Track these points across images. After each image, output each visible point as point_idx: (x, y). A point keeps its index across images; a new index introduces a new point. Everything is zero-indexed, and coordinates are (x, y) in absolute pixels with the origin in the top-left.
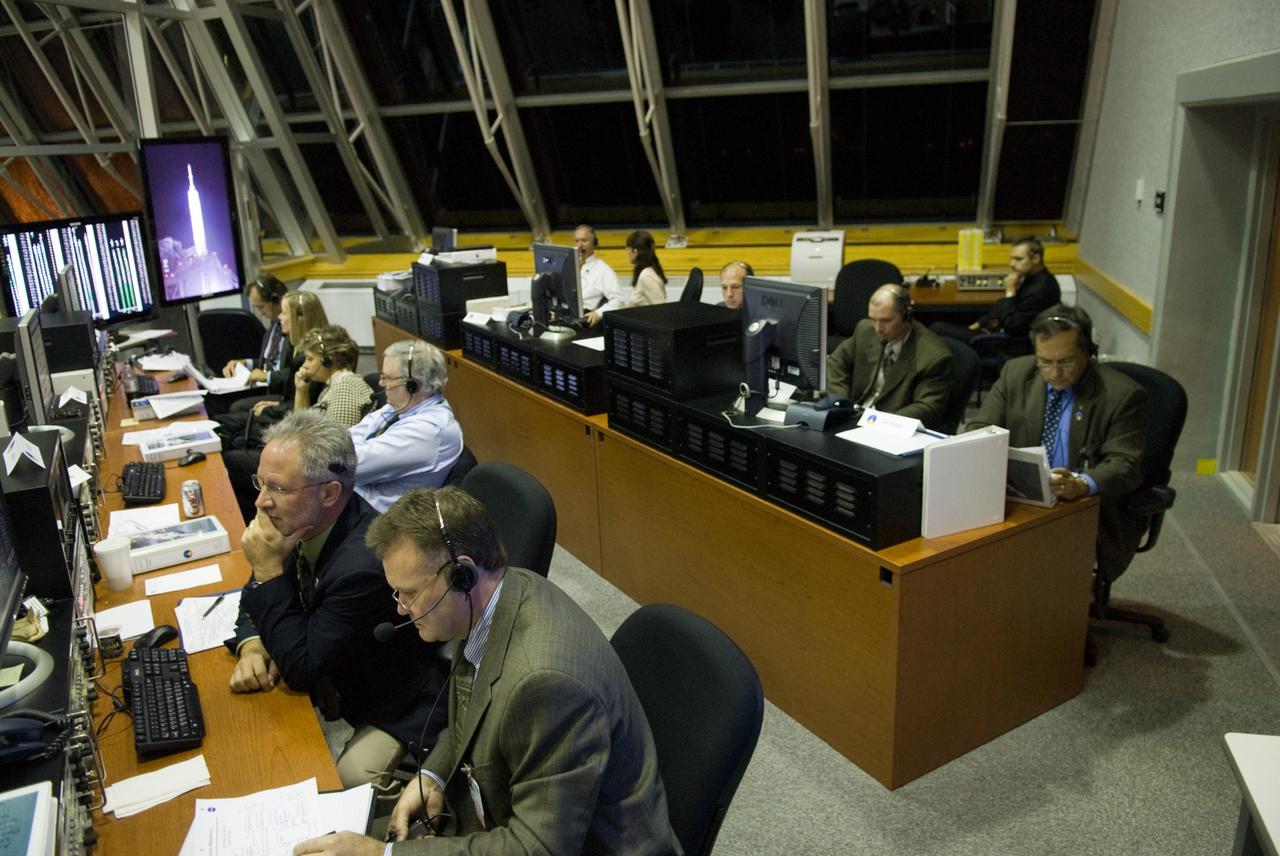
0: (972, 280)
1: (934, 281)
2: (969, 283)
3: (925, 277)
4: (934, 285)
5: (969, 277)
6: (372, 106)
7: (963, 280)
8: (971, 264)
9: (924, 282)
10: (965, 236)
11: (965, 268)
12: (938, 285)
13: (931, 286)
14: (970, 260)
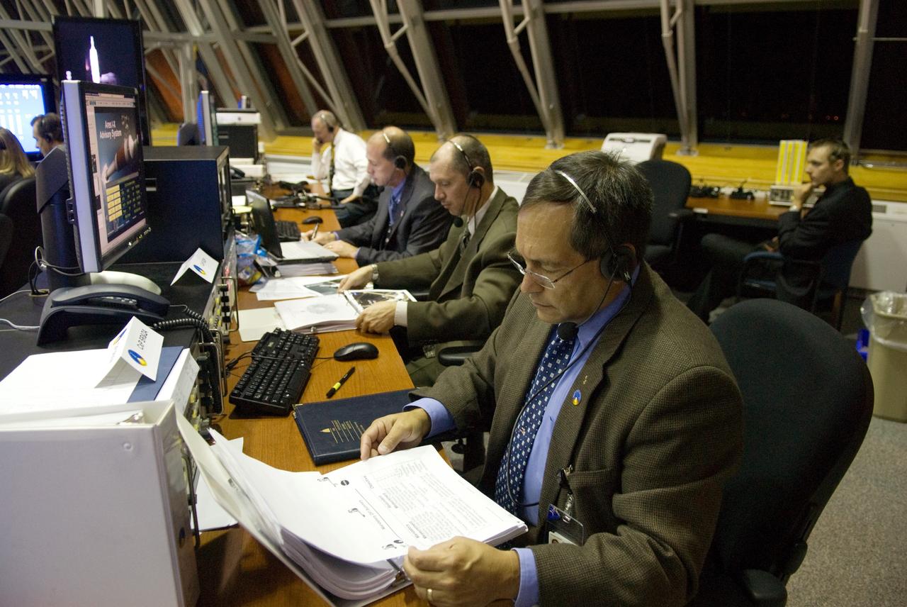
0: (785, 195)
1: (750, 193)
2: (782, 197)
3: (740, 189)
4: (749, 197)
5: (783, 191)
6: (317, 20)
7: (776, 194)
8: (790, 179)
9: (739, 195)
10: (787, 145)
11: (780, 183)
12: (753, 198)
13: (746, 198)
14: (790, 172)
